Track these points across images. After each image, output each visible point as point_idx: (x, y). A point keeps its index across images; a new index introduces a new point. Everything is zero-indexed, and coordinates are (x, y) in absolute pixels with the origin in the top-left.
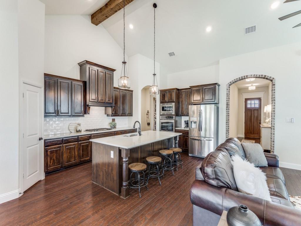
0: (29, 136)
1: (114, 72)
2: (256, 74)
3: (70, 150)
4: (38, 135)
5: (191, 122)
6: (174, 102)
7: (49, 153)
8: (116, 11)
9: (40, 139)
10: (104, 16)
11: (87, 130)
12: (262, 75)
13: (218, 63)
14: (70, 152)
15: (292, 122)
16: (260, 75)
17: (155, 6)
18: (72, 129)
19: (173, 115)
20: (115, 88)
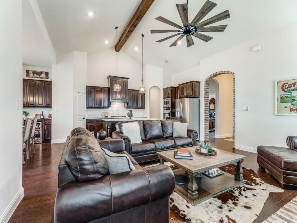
0: (78, 116)
1: (129, 80)
2: (222, 71)
3: (99, 126)
4: (83, 116)
5: (177, 112)
6: (170, 97)
7: (88, 126)
8: (124, 43)
9: (84, 118)
10: (120, 47)
11: (111, 117)
12: (226, 71)
13: (199, 64)
14: (99, 127)
15: (247, 110)
16: (224, 72)
17: (143, 35)
18: (103, 115)
19: (170, 107)
20: (129, 90)
